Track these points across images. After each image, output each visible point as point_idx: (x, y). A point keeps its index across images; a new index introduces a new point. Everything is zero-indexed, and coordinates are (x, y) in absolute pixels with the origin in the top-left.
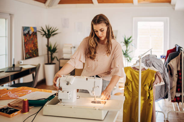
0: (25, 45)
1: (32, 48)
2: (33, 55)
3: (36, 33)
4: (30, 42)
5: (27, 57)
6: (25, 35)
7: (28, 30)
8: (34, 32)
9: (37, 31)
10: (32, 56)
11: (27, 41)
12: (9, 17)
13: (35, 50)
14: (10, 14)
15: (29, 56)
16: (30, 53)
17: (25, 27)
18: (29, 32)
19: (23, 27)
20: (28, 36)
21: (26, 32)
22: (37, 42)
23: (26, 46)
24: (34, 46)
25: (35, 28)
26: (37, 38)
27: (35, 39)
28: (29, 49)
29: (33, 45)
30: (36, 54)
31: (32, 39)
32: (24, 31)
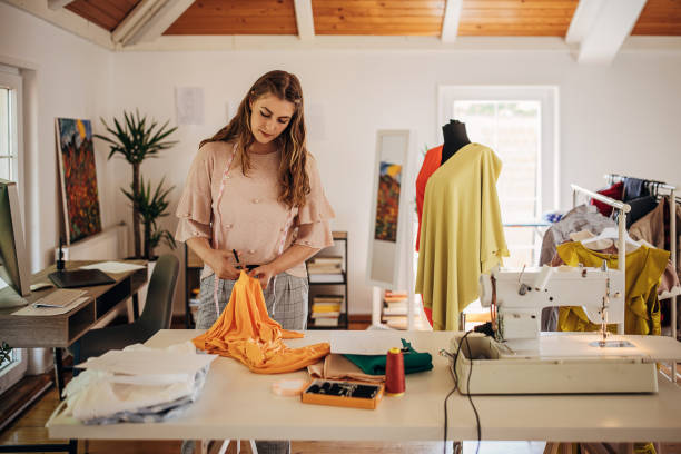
0: (66, 188)
1: (85, 199)
2: (89, 229)
3: (91, 143)
4: (79, 176)
5: (74, 236)
6: (65, 150)
7: (72, 133)
8: (85, 139)
9: (91, 136)
10: (86, 231)
11: (71, 174)
12: (19, 79)
13: (93, 208)
14: (21, 70)
15: (79, 232)
16: (82, 219)
17: (64, 120)
18: (74, 138)
19: (59, 120)
20: (73, 154)
21: (68, 139)
22: (95, 178)
23: (71, 193)
24: (89, 193)
25: (87, 124)
26: (93, 163)
27: (91, 166)
28: (79, 205)
29: (85, 189)
30: (94, 223)
31: (83, 165)
32: (62, 134)
